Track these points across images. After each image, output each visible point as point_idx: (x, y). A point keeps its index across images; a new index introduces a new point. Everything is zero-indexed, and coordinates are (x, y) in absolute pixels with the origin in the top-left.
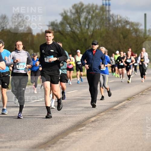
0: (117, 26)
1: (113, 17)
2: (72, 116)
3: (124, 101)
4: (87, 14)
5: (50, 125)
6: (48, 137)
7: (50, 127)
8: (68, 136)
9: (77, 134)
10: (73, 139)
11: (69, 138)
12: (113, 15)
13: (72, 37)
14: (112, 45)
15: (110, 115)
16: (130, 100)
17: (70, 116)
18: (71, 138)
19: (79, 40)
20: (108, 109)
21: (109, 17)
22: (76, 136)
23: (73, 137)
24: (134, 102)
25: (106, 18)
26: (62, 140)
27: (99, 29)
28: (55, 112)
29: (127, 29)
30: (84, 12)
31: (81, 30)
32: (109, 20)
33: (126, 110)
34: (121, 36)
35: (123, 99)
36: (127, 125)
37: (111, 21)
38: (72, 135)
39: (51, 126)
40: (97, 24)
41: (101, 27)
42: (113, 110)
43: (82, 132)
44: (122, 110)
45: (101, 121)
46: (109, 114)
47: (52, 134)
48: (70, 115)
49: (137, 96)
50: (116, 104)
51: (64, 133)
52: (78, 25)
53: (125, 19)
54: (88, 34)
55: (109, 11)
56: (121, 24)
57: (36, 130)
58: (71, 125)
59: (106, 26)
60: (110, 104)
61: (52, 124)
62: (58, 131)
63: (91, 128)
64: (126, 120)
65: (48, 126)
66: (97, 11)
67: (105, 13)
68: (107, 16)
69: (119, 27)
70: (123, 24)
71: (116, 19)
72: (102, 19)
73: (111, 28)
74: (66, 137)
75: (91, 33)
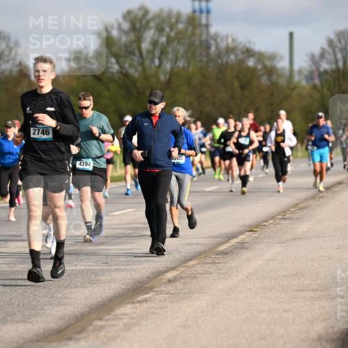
0: (225, 60)
1: (216, 40)
2: (123, 267)
3: (242, 233)
4: (157, 34)
5: (72, 288)
6: (67, 317)
7: (71, 292)
8: (113, 314)
9: (135, 310)
10: (125, 321)
11: (114, 319)
12: (216, 35)
13: (121, 87)
14: (214, 104)
15: (209, 266)
16: (256, 231)
17: (118, 267)
18: (120, 319)
19: (139, 93)
20: (205, 252)
21: (207, 41)
22: (132, 313)
23: (124, 317)
24: (265, 236)
25: (201, 42)
26: (99, 323)
27: (184, 67)
28: (82, 260)
29: (248, 68)
30: (150, 28)
31: (144, 70)
32: (208, 47)
33: (246, 255)
34: (236, 84)
35: (240, 229)
36: (250, 289)
37: (213, 49)
38: (123, 312)
39: (73, 290)
40: (180, 56)
41: (189, 63)
42: (216, 254)
43: (145, 305)
44: (237, 254)
45: (189, 278)
46: (207, 263)
47: (76, 310)
48: (117, 265)
49: (271, 222)
50: (223, 240)
51: (105, 308)
52: (136, 59)
53: (245, 45)
54: (158, 80)
55: (207, 26)
56: (236, 56)
57: (39, 301)
58: (121, 288)
59: (201, 61)
60: (208, 240)
61: (76, 287)
62: (90, 302)
63: (166, 295)
64: (248, 277)
65: (66, 291)
66: (180, 26)
67: (198, 31)
68: (204, 38)
69: (230, 63)
70: (241, 56)
71: (223, 45)
72: (192, 45)
73: (211, 65)
74: (109, 317)
75: (165, 75)
